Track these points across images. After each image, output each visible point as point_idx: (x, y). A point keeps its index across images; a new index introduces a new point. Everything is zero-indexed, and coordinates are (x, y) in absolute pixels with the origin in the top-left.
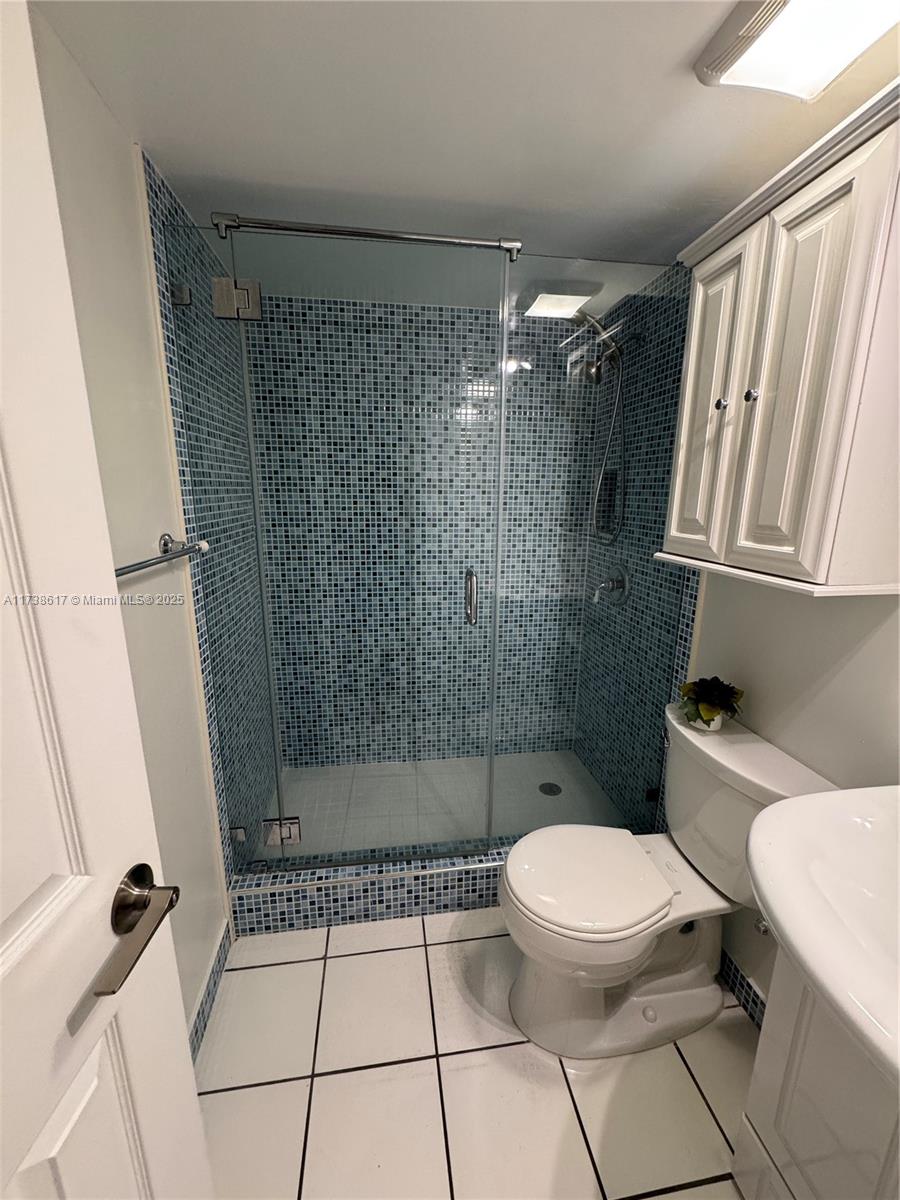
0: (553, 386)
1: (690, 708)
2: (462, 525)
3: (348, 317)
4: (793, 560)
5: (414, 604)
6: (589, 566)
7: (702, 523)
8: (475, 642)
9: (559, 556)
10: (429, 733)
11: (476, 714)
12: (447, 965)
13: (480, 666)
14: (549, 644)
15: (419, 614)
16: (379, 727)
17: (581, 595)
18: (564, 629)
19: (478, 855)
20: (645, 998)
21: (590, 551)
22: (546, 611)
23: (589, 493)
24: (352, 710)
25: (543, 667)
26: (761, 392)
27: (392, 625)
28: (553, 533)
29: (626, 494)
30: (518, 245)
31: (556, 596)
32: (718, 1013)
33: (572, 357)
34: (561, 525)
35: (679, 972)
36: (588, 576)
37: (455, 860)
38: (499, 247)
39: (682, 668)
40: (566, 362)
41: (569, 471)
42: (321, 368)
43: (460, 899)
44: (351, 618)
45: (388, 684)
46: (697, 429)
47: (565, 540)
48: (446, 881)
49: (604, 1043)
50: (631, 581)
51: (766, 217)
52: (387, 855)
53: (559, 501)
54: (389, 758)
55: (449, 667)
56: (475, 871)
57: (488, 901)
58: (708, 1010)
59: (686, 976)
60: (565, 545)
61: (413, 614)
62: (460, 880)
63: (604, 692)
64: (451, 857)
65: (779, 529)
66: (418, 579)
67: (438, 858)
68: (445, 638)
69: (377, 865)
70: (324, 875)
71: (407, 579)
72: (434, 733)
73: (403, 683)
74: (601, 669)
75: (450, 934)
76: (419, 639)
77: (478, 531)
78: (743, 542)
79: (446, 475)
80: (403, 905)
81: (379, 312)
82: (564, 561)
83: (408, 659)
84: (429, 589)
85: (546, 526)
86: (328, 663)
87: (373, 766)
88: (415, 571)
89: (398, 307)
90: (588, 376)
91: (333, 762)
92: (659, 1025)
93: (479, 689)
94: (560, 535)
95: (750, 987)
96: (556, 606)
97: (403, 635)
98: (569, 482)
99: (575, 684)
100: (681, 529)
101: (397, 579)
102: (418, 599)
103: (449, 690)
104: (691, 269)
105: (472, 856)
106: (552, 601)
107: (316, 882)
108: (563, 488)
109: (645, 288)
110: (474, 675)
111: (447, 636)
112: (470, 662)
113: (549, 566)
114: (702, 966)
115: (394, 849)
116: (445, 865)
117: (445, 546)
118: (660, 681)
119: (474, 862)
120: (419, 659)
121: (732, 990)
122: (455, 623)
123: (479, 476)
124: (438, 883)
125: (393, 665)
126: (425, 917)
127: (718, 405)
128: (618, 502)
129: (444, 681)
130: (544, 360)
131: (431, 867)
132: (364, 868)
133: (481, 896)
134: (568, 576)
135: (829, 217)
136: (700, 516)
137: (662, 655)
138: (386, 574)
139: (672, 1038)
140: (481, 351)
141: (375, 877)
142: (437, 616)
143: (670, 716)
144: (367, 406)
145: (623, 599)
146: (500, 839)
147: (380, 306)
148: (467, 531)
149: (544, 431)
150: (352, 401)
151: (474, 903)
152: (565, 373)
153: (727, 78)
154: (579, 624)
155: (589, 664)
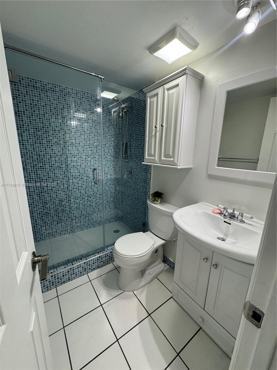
0: (108, 117)
1: (154, 199)
2: (84, 157)
3: (38, 85)
4: (173, 161)
5: (69, 183)
6: (121, 169)
7: (153, 154)
8: (90, 193)
9: (113, 166)
10: (78, 223)
11: (92, 215)
12: (98, 283)
13: (92, 200)
14: (112, 191)
15: (71, 186)
16: (60, 225)
17: (120, 177)
18: (116, 187)
19: (102, 251)
20: (149, 271)
21: (121, 164)
22: (110, 182)
23: (119, 148)
24: (49, 220)
25: (111, 198)
26: (164, 125)
27: (62, 190)
28: (111, 160)
29: (131, 148)
30: (104, 77)
31: (113, 177)
32: (164, 268)
33: (113, 110)
34: (113, 157)
35: (156, 262)
36: (121, 172)
37: (95, 255)
38: (98, 77)
39: (149, 191)
40: (111, 111)
41: (114, 142)
42: (28, 102)
43: (98, 265)
44: (46, 189)
45: (62, 210)
46: (150, 132)
47: (114, 162)
48: (94, 261)
49: (142, 284)
50: (134, 172)
51: (162, 86)
52: (73, 260)
53: (112, 151)
54: (64, 234)
55: (83, 202)
56: (102, 256)
57: (106, 264)
58: (161, 269)
59: (157, 263)
60: (114, 163)
61: (69, 186)
62: (98, 260)
63: (128, 202)
64: (94, 254)
65: (170, 155)
66: (70, 174)
67: (90, 256)
68: (80, 193)
69: (71, 263)
70: (53, 271)
71: (66, 174)
72: (79, 223)
73: (67, 209)
74: (127, 196)
75: (97, 275)
76: (72, 194)
77: (89, 159)
78: (163, 158)
79: (78, 141)
80: (81, 273)
81: (50, 86)
82: (114, 167)
83: (69, 201)
84: (74, 177)
85: (109, 157)
86: (38, 205)
87: (59, 238)
88: (69, 172)
89: (57, 85)
90: (119, 115)
91: (43, 240)
92: (153, 275)
93: (92, 207)
94: (113, 160)
95: (169, 260)
96: (113, 180)
97: (66, 193)
98: (114, 145)
99: (119, 202)
100: (148, 156)
101: (63, 175)
102: (71, 181)
103: (83, 209)
104: (146, 94)
105: (100, 252)
106: (112, 179)
107: (50, 274)
108: (113, 147)
109: (132, 95)
110: (91, 203)
111: (81, 192)
112: (89, 199)
113: (110, 169)
114: (160, 259)
115: (75, 257)
116: (93, 257)
117: (79, 164)
118: (143, 196)
119: (101, 254)
120: (72, 200)
121: (166, 263)
122: (84, 188)
123: (88, 142)
124: (91, 262)
125: (63, 203)
126: (88, 274)
127: (155, 127)
128: (128, 151)
129: (81, 206)
130: (105, 110)
131: (89, 259)
132: (67, 265)
133: (104, 263)
134: (116, 172)
135: (175, 90)
136: (153, 153)
137: (144, 189)
138: (59, 173)
139: (156, 277)
140: (86, 104)
141: (71, 267)
142: (77, 186)
143: (148, 202)
144: (48, 117)
145: (132, 176)
146: (107, 246)
147: (51, 84)
148: (85, 159)
149: (106, 130)
150: (42, 114)
151: (102, 265)
152: (111, 114)
153: (155, 54)
154: (119, 185)
155: (123, 196)
